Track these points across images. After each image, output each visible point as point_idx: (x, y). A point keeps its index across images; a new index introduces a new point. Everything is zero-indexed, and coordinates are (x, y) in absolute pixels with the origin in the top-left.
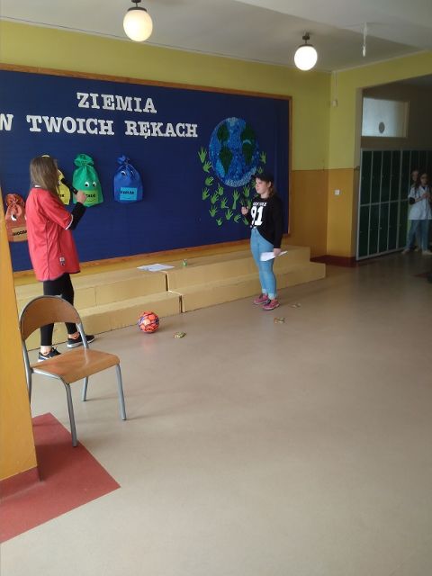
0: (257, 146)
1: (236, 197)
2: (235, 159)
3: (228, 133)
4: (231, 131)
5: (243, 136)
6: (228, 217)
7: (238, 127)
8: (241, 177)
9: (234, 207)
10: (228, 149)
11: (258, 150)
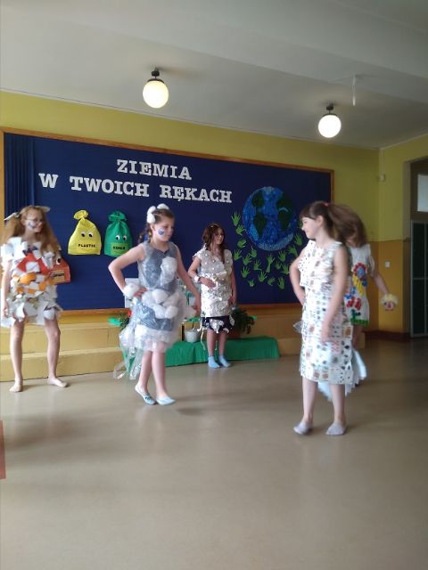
1: (270, 261)
2: (270, 225)
3: (263, 201)
4: (267, 199)
5: (279, 204)
6: (262, 279)
7: (274, 196)
8: (276, 241)
9: (268, 270)
10: (263, 215)
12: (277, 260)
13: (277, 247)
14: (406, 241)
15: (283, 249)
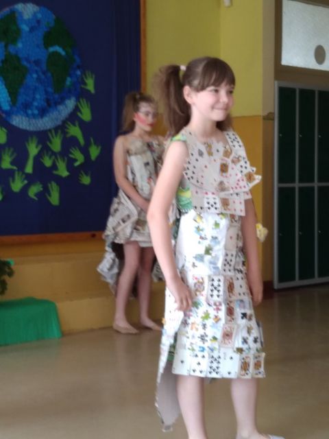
0: (78, 60)
1: (33, 150)
2: (32, 79)
3: (19, 31)
4: (25, 28)
5: (49, 39)
6: (17, 186)
7: (38, 22)
8: (43, 112)
9: (29, 169)
10: (19, 59)
11: (79, 67)
12: (45, 149)
13: (46, 123)
14: (268, 118)
15: (57, 129)
